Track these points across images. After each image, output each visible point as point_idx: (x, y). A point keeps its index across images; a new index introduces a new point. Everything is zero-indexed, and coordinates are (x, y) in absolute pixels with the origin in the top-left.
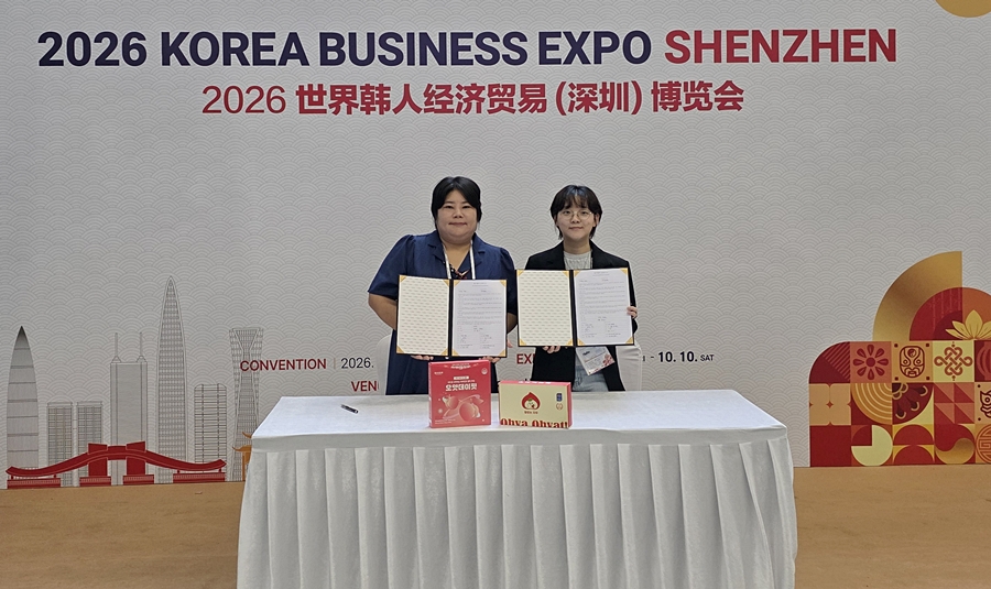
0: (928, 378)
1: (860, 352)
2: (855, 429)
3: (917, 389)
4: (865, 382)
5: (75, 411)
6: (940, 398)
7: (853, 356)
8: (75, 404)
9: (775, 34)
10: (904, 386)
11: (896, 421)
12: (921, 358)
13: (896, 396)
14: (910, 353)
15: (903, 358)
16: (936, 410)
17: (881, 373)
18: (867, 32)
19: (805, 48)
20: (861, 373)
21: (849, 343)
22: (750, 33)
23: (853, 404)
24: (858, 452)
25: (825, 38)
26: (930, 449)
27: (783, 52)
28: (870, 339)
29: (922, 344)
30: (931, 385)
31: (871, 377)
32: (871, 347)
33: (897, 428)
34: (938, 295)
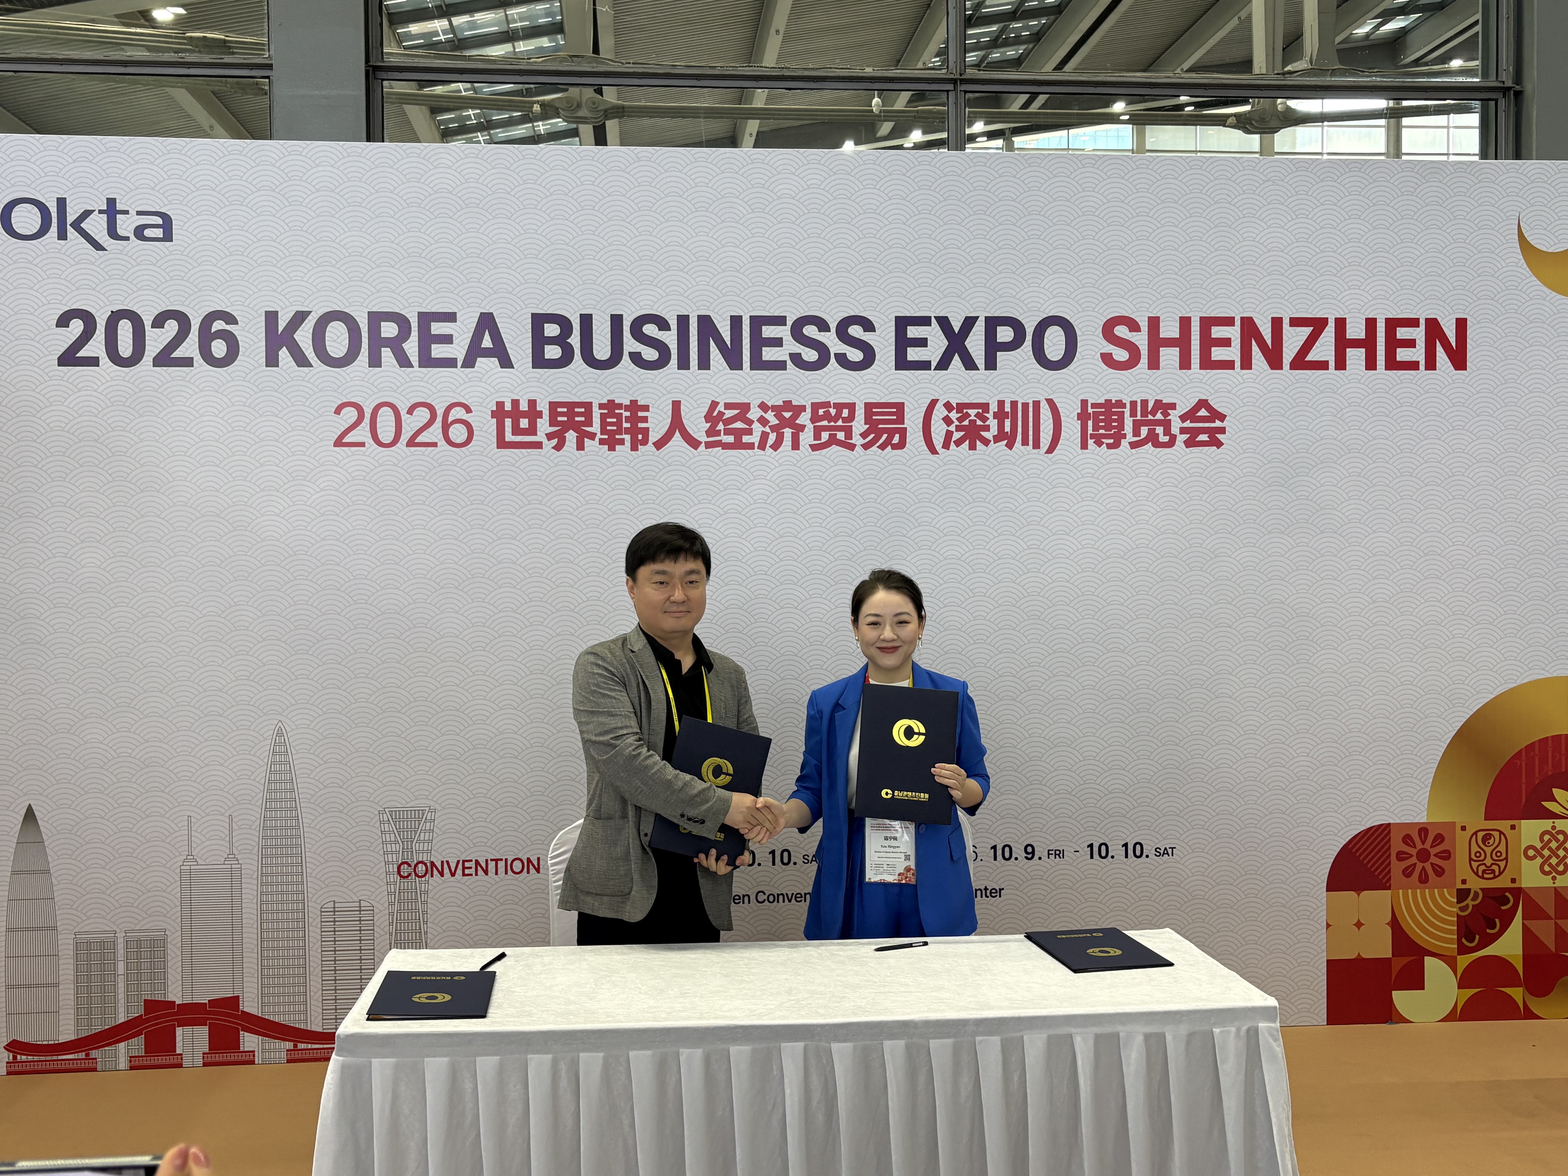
0: (1513, 881)
1: (1407, 839)
2: (1398, 964)
3: (1496, 897)
4: (1414, 888)
5: (121, 946)
6: (1533, 912)
7: (1397, 845)
8: (121, 935)
9: (1277, 323)
10: (1476, 894)
11: (1463, 950)
12: (1502, 848)
13: (1462, 909)
14: (1485, 839)
15: (1474, 848)
16: (1527, 933)
17: (1439, 872)
18: (1422, 322)
19: (1324, 349)
20: (1407, 873)
21: (1389, 824)
22: (1238, 323)
23: (1395, 924)
24: (1401, 999)
25: (1355, 331)
26: (1517, 993)
27: (1289, 353)
28: (1422, 817)
29: (1504, 825)
30: (1518, 892)
31: (1424, 879)
32: (1423, 830)
33: (1463, 961)
34: (1530, 747)
